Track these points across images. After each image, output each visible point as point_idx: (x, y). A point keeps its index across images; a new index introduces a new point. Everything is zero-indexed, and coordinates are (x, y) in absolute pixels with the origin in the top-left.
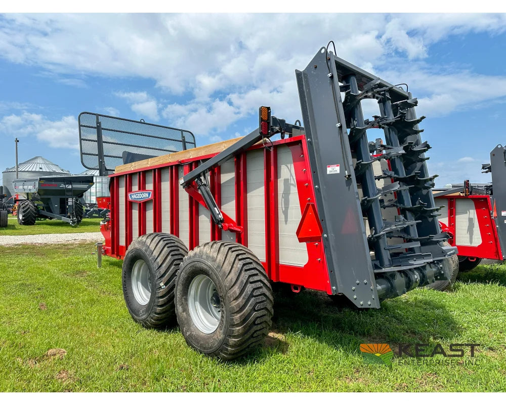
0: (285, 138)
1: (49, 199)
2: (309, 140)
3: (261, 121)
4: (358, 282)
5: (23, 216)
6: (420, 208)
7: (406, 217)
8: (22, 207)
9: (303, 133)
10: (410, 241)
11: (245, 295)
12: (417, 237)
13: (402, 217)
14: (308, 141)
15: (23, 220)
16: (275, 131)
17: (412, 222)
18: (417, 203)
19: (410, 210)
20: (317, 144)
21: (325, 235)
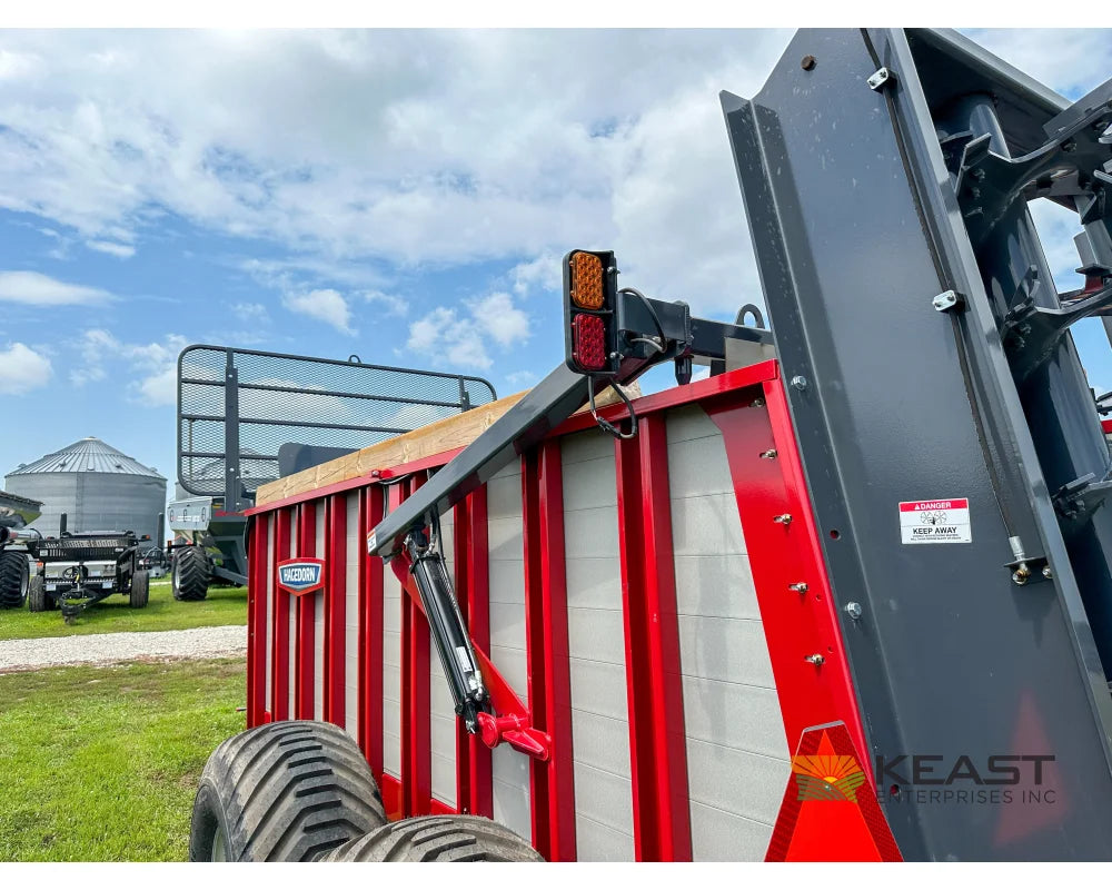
0: (693, 380)
1: (234, 542)
2: (796, 380)
3: (573, 313)
5: (182, 582)
8: (180, 562)
9: (771, 352)
14: (793, 389)
15: (181, 589)
16: (647, 353)
20: (839, 398)
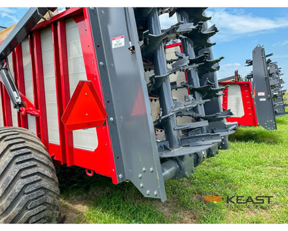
4: (144, 169)
6: (208, 87)
7: (194, 97)
10: (198, 119)
11: (11, 195)
12: (204, 115)
13: (191, 97)
14: (91, 10)
17: (200, 101)
18: (205, 83)
19: (198, 90)
21: (112, 119)
